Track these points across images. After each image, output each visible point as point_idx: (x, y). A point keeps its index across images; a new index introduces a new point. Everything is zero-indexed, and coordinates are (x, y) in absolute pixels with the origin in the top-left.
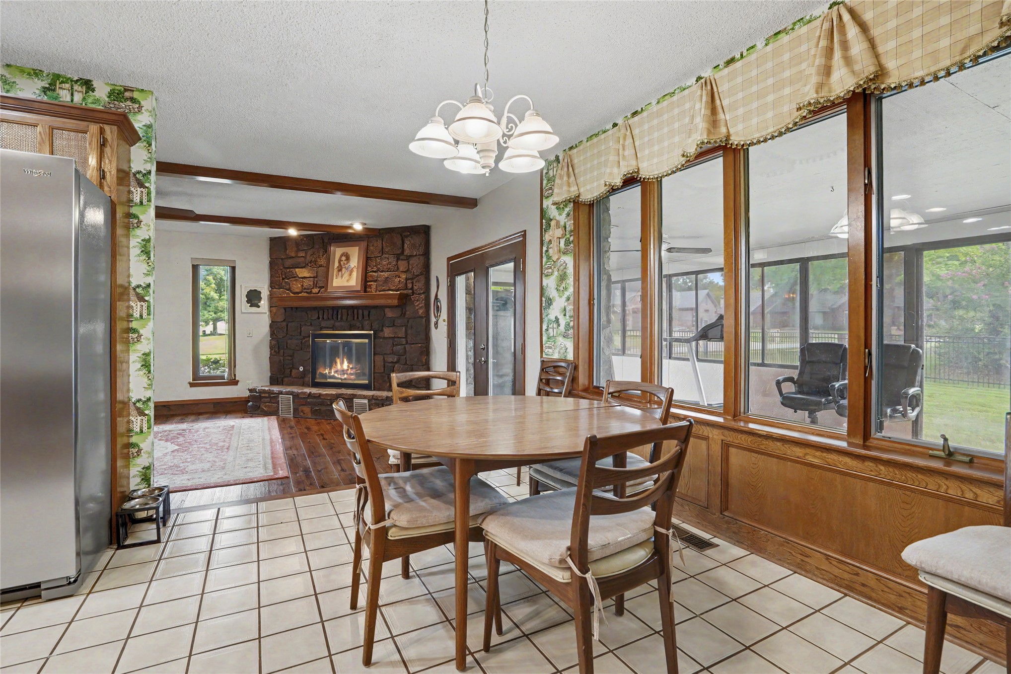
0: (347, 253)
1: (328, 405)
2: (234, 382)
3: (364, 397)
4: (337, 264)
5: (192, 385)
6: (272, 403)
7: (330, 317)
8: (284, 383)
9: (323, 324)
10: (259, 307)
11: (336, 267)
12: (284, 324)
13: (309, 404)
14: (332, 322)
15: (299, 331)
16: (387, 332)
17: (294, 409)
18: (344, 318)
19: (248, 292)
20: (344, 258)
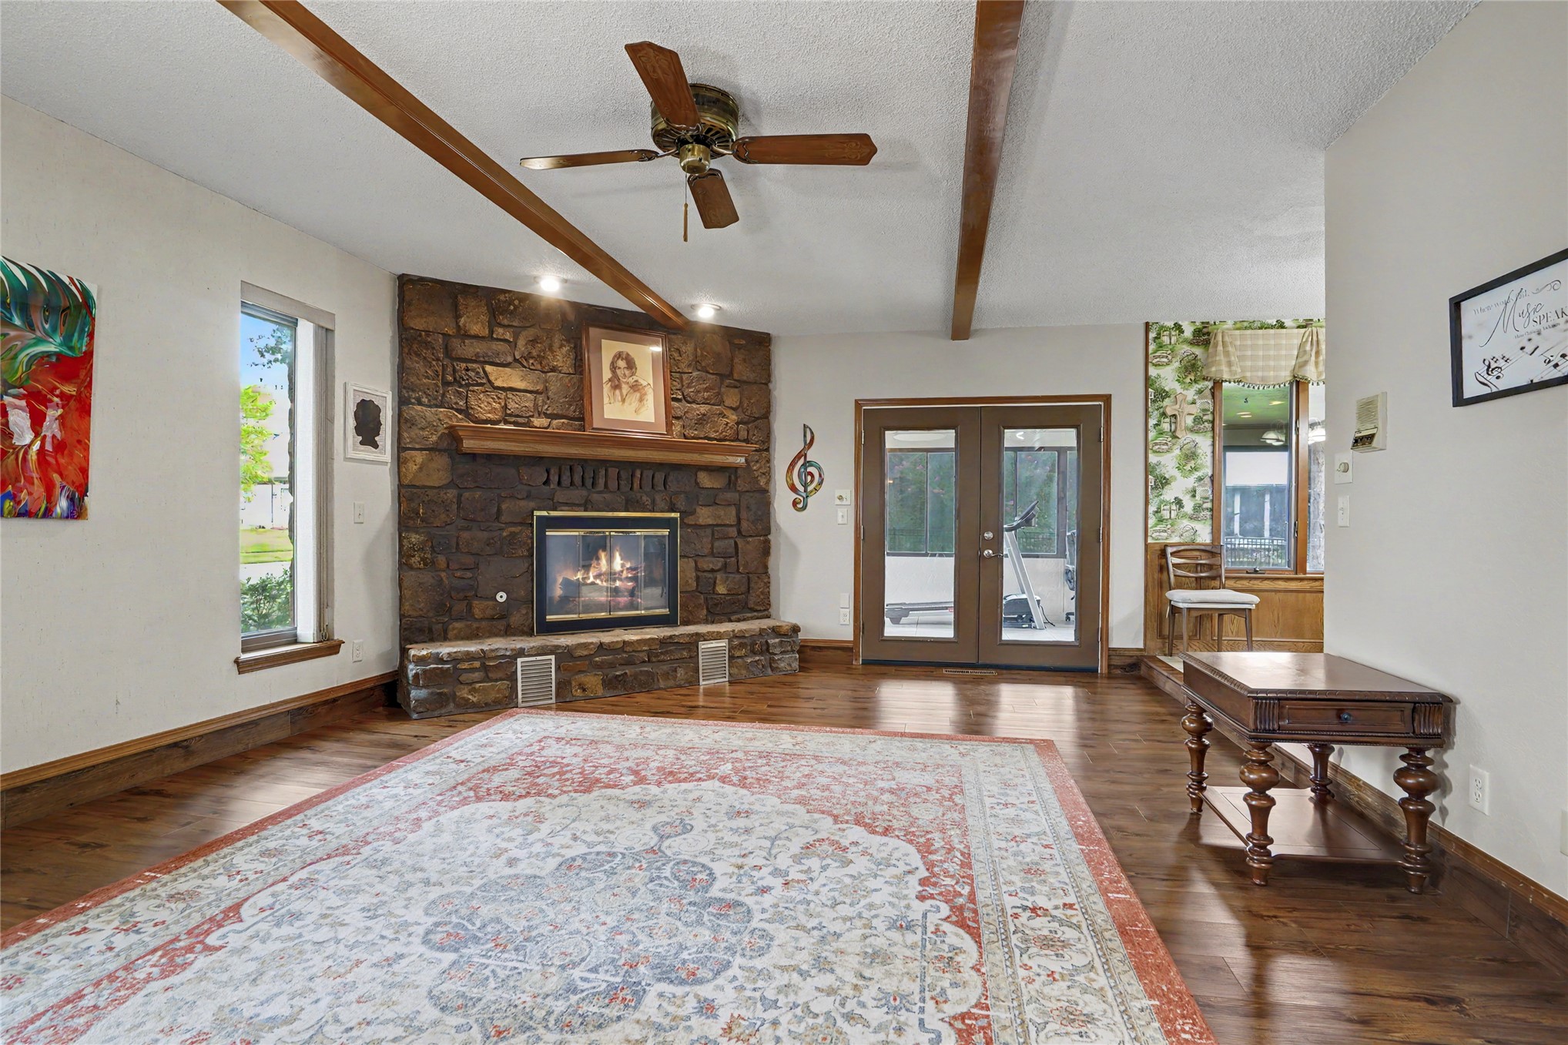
0: (628, 354)
1: (644, 662)
2: (328, 646)
3: (718, 636)
4: (607, 374)
5: (243, 667)
6: (491, 680)
7: (577, 479)
8: (450, 634)
9: (560, 496)
10: (376, 446)
11: (605, 379)
12: (451, 494)
13: (599, 666)
16: (704, 515)
17: (558, 684)
18: (613, 485)
19: (358, 405)
20: (621, 363)
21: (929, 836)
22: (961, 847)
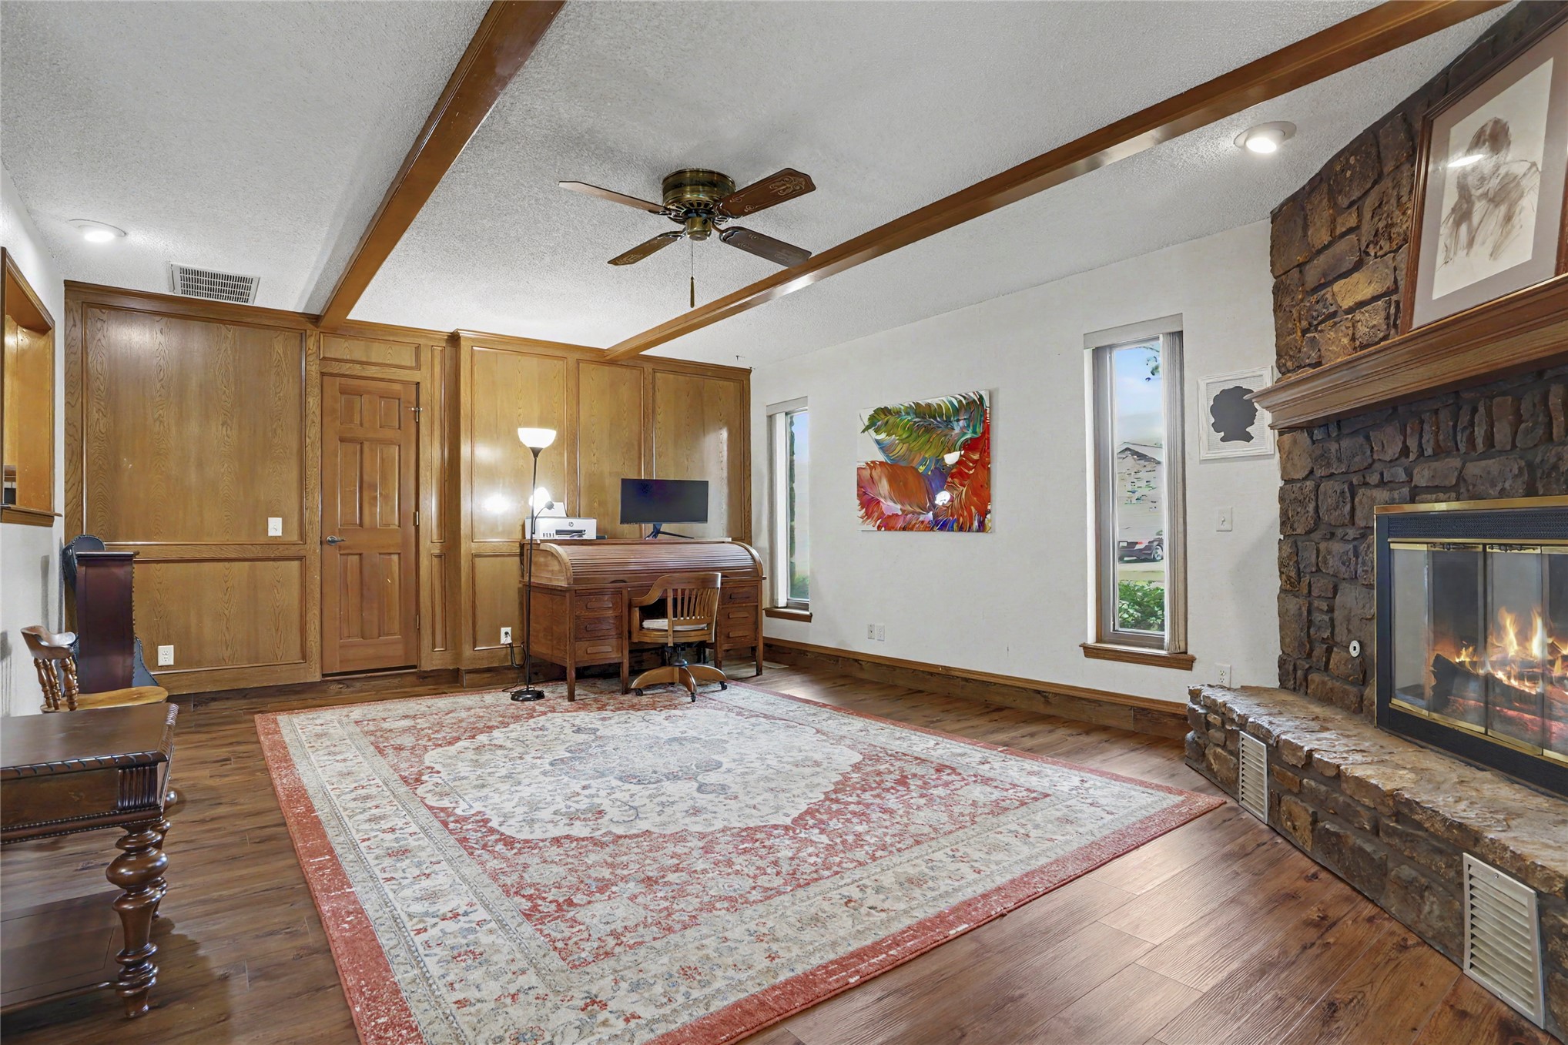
0: (1497, 123)
2: (1182, 660)
4: (1450, 200)
5: (1089, 652)
6: (1227, 750)
8: (1310, 689)
9: (1421, 474)
10: (1248, 438)
11: (1446, 212)
12: (1311, 485)
13: (1308, 796)
14: (1456, 463)
15: (1348, 507)
17: (1271, 796)
19: (1216, 399)
21: (515, 851)
22: (477, 852)
